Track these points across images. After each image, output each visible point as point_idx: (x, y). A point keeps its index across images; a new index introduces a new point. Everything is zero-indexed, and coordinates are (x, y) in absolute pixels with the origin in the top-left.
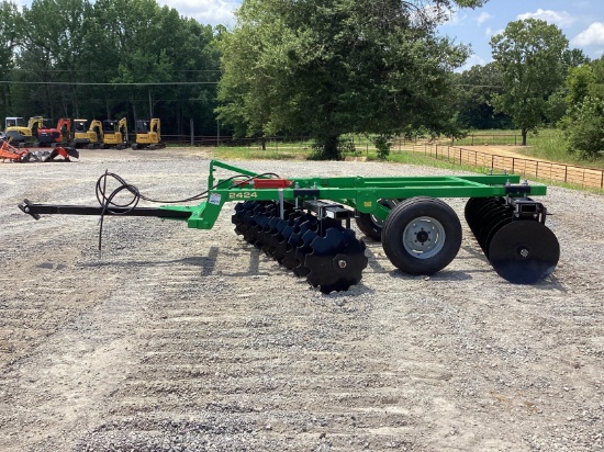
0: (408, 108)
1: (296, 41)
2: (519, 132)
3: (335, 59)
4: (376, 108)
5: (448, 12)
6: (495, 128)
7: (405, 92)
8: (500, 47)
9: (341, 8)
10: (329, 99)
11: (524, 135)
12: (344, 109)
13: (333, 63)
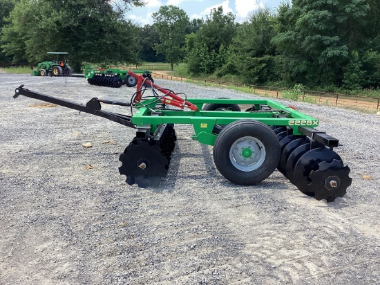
0: (115, 51)
1: (59, 16)
2: (170, 65)
3: (79, 26)
4: (101, 50)
5: (130, 6)
6: (160, 62)
7: (114, 43)
8: (157, 19)
9: (82, 2)
10: (76, 44)
11: (172, 65)
12: (85, 49)
13: (78, 28)
